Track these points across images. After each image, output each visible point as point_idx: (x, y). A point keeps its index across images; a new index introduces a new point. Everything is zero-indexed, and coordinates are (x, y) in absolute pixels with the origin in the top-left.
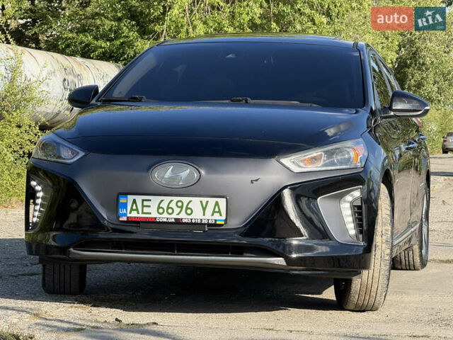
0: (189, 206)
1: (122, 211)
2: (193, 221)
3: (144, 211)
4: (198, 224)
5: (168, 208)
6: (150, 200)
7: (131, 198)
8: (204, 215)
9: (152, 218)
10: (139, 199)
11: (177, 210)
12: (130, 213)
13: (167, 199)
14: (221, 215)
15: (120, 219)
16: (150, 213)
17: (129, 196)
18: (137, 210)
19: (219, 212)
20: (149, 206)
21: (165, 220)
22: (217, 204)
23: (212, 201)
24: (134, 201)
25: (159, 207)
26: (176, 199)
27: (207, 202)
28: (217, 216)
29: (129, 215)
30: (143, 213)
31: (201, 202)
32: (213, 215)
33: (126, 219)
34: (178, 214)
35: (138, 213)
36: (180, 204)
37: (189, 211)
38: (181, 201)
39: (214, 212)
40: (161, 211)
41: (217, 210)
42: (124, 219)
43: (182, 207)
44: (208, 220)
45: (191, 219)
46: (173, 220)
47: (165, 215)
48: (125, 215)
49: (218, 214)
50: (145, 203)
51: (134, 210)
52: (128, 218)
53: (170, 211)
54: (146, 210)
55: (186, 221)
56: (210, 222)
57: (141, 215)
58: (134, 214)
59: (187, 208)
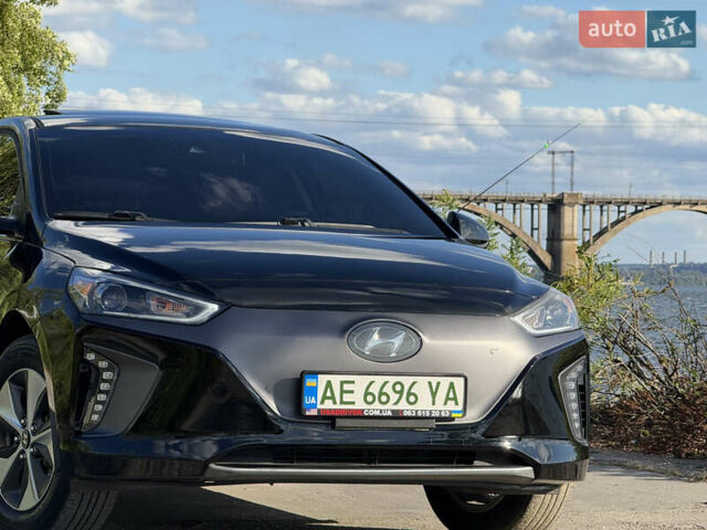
0: (412, 391)
1: (308, 400)
2: (419, 414)
3: (344, 400)
4: (426, 418)
5: (381, 394)
6: (353, 382)
7: (323, 379)
8: (434, 404)
9: (357, 411)
10: (336, 380)
11: (394, 397)
12: (322, 403)
13: (379, 380)
14: (457, 404)
15: (307, 413)
16: (353, 403)
17: (319, 376)
18: (333, 398)
19: (455, 399)
20: (352, 392)
21: (377, 413)
22: (452, 386)
23: (445, 382)
24: (329, 384)
25: (367, 394)
26: (393, 379)
27: (439, 383)
28: (451, 406)
29: (319, 406)
30: (342, 402)
31: (430, 383)
32: (445, 404)
33: (316, 414)
34: (396, 404)
35: (335, 403)
36: (398, 388)
37: (412, 399)
38: (399, 383)
39: (448, 399)
40: (370, 398)
41: (451, 395)
42: (313, 412)
43: (401, 392)
44: (440, 411)
45: (417, 411)
46: (390, 413)
47: (377, 405)
48: (314, 406)
49: (453, 402)
50: (346, 387)
51: (329, 398)
52: (319, 410)
53: (384, 399)
54: (347, 398)
55: (409, 414)
56: (443, 415)
57: (339, 406)
58: (328, 405)
59: (409, 394)
